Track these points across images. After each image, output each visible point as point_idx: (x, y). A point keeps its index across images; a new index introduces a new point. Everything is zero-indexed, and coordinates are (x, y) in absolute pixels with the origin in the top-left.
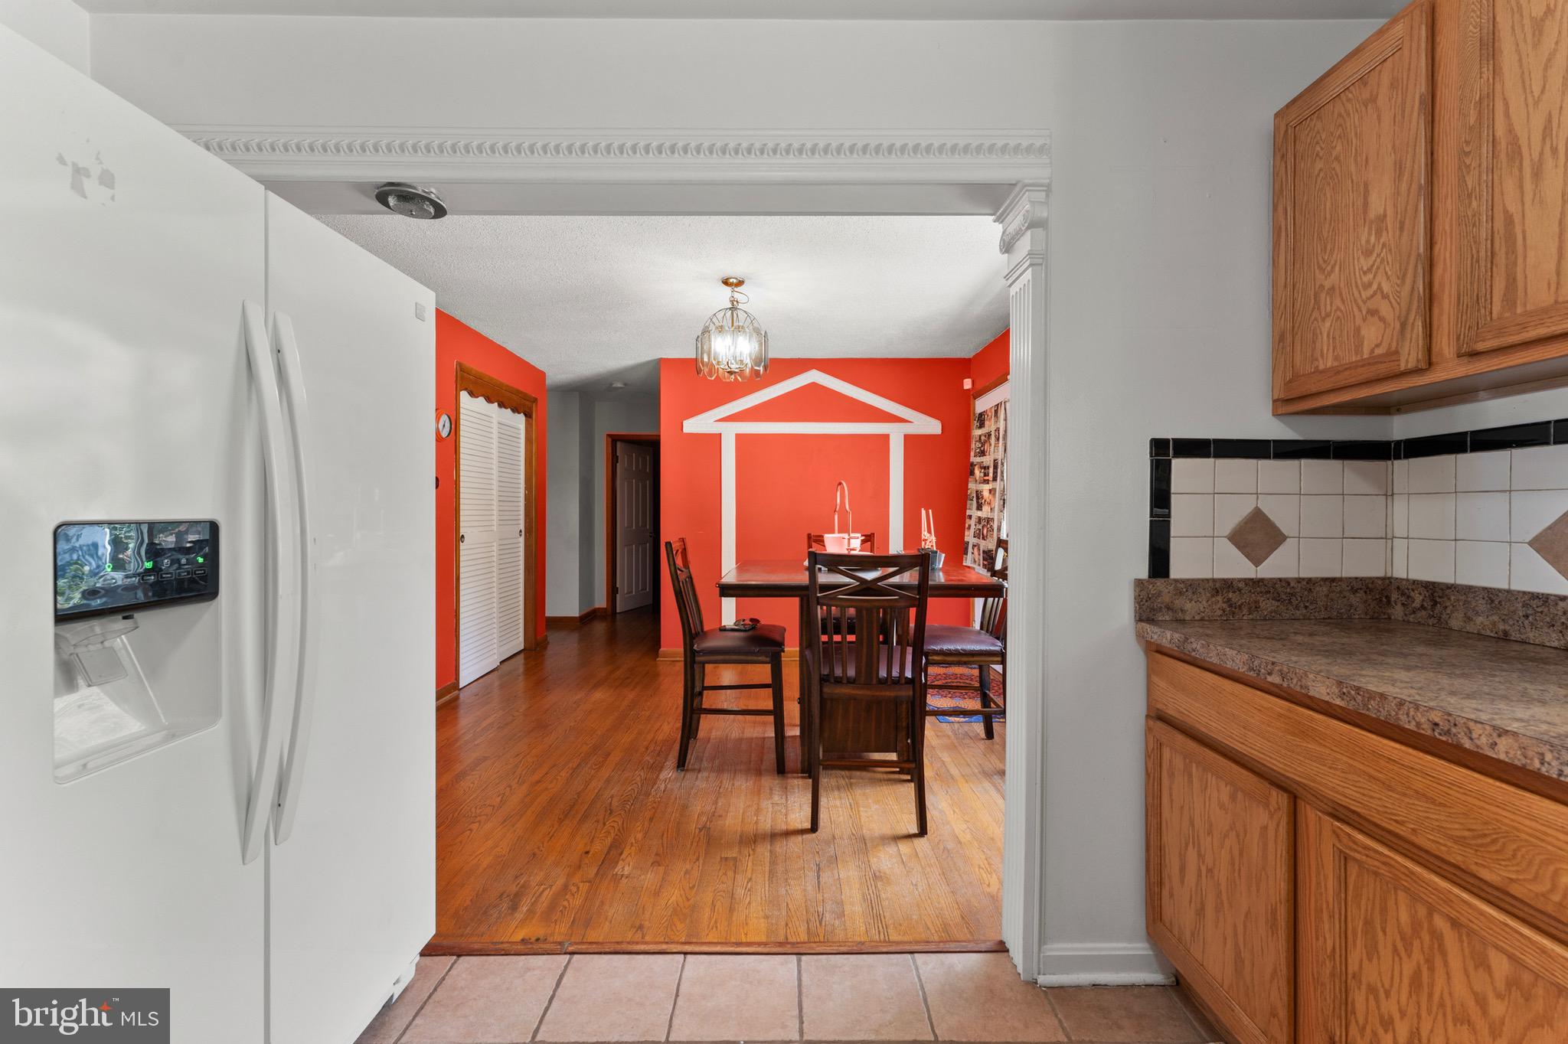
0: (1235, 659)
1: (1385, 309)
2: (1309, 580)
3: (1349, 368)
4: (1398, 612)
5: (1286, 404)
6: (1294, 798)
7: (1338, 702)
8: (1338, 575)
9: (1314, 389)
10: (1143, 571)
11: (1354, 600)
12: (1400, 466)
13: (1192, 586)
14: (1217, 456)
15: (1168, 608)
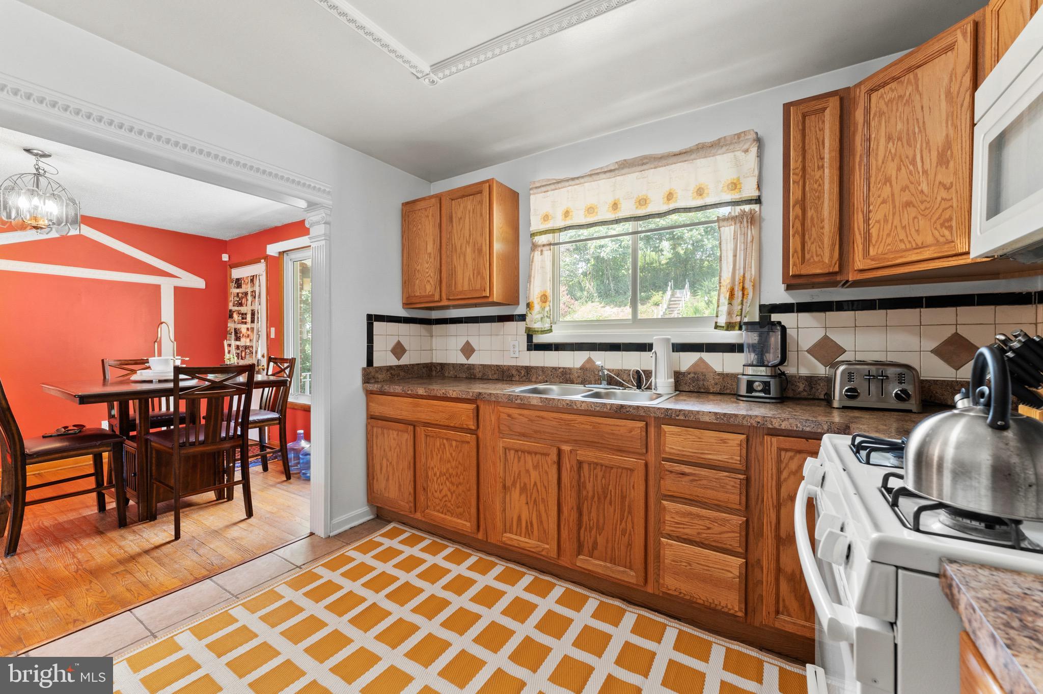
0: (398, 389)
1: (431, 281)
2: (413, 365)
3: (424, 297)
4: (434, 373)
5: (407, 305)
6: (414, 426)
7: (425, 394)
8: (419, 363)
9: (415, 302)
10: (365, 365)
11: (424, 370)
12: (434, 327)
13: (380, 369)
14: (387, 322)
15: (374, 378)
